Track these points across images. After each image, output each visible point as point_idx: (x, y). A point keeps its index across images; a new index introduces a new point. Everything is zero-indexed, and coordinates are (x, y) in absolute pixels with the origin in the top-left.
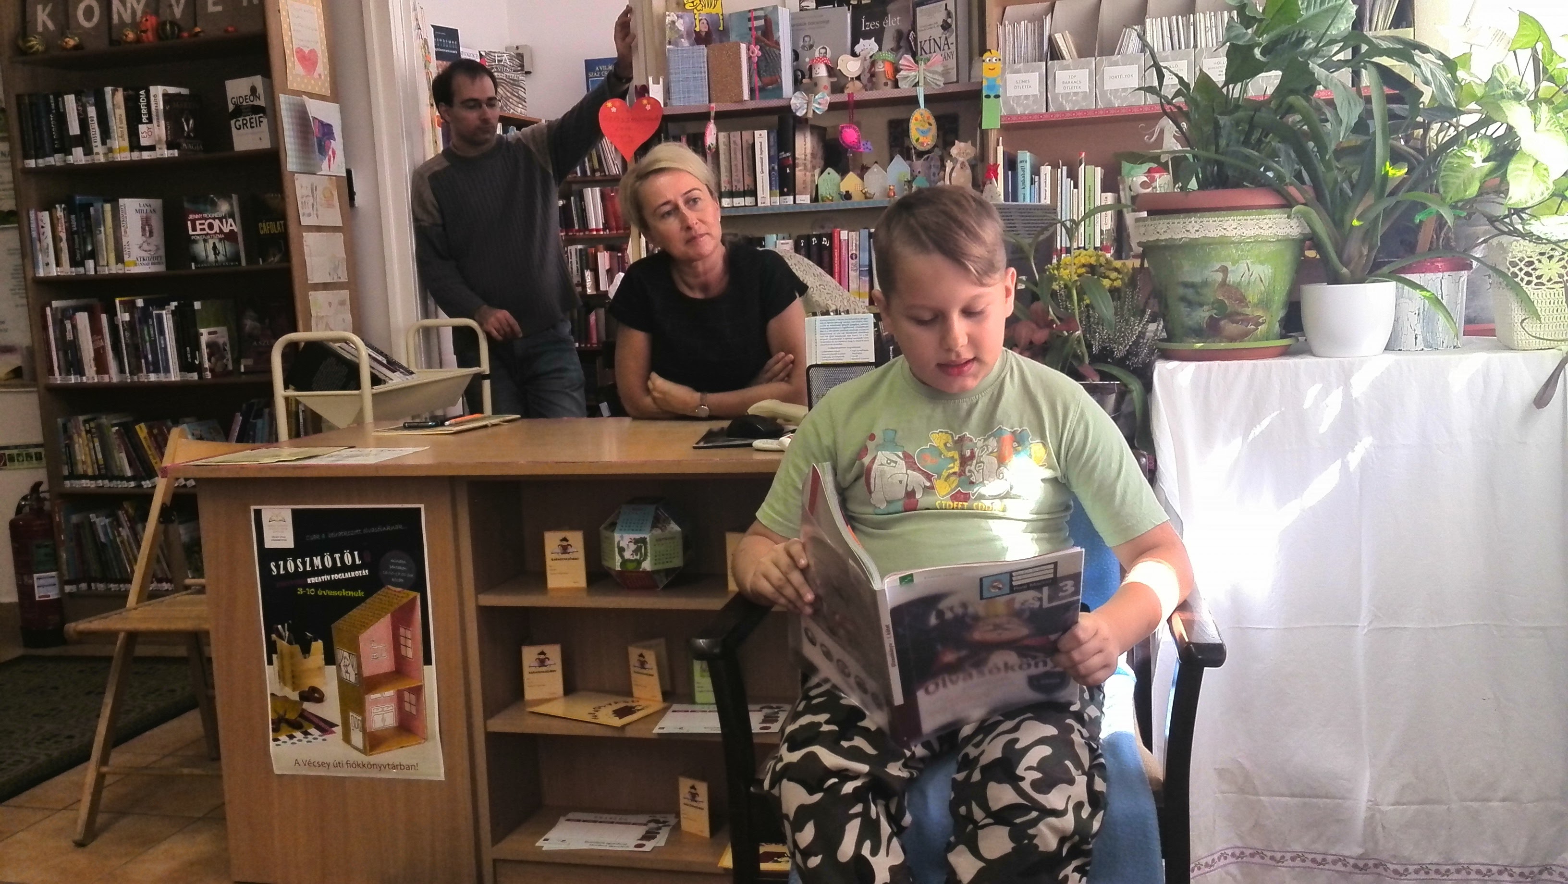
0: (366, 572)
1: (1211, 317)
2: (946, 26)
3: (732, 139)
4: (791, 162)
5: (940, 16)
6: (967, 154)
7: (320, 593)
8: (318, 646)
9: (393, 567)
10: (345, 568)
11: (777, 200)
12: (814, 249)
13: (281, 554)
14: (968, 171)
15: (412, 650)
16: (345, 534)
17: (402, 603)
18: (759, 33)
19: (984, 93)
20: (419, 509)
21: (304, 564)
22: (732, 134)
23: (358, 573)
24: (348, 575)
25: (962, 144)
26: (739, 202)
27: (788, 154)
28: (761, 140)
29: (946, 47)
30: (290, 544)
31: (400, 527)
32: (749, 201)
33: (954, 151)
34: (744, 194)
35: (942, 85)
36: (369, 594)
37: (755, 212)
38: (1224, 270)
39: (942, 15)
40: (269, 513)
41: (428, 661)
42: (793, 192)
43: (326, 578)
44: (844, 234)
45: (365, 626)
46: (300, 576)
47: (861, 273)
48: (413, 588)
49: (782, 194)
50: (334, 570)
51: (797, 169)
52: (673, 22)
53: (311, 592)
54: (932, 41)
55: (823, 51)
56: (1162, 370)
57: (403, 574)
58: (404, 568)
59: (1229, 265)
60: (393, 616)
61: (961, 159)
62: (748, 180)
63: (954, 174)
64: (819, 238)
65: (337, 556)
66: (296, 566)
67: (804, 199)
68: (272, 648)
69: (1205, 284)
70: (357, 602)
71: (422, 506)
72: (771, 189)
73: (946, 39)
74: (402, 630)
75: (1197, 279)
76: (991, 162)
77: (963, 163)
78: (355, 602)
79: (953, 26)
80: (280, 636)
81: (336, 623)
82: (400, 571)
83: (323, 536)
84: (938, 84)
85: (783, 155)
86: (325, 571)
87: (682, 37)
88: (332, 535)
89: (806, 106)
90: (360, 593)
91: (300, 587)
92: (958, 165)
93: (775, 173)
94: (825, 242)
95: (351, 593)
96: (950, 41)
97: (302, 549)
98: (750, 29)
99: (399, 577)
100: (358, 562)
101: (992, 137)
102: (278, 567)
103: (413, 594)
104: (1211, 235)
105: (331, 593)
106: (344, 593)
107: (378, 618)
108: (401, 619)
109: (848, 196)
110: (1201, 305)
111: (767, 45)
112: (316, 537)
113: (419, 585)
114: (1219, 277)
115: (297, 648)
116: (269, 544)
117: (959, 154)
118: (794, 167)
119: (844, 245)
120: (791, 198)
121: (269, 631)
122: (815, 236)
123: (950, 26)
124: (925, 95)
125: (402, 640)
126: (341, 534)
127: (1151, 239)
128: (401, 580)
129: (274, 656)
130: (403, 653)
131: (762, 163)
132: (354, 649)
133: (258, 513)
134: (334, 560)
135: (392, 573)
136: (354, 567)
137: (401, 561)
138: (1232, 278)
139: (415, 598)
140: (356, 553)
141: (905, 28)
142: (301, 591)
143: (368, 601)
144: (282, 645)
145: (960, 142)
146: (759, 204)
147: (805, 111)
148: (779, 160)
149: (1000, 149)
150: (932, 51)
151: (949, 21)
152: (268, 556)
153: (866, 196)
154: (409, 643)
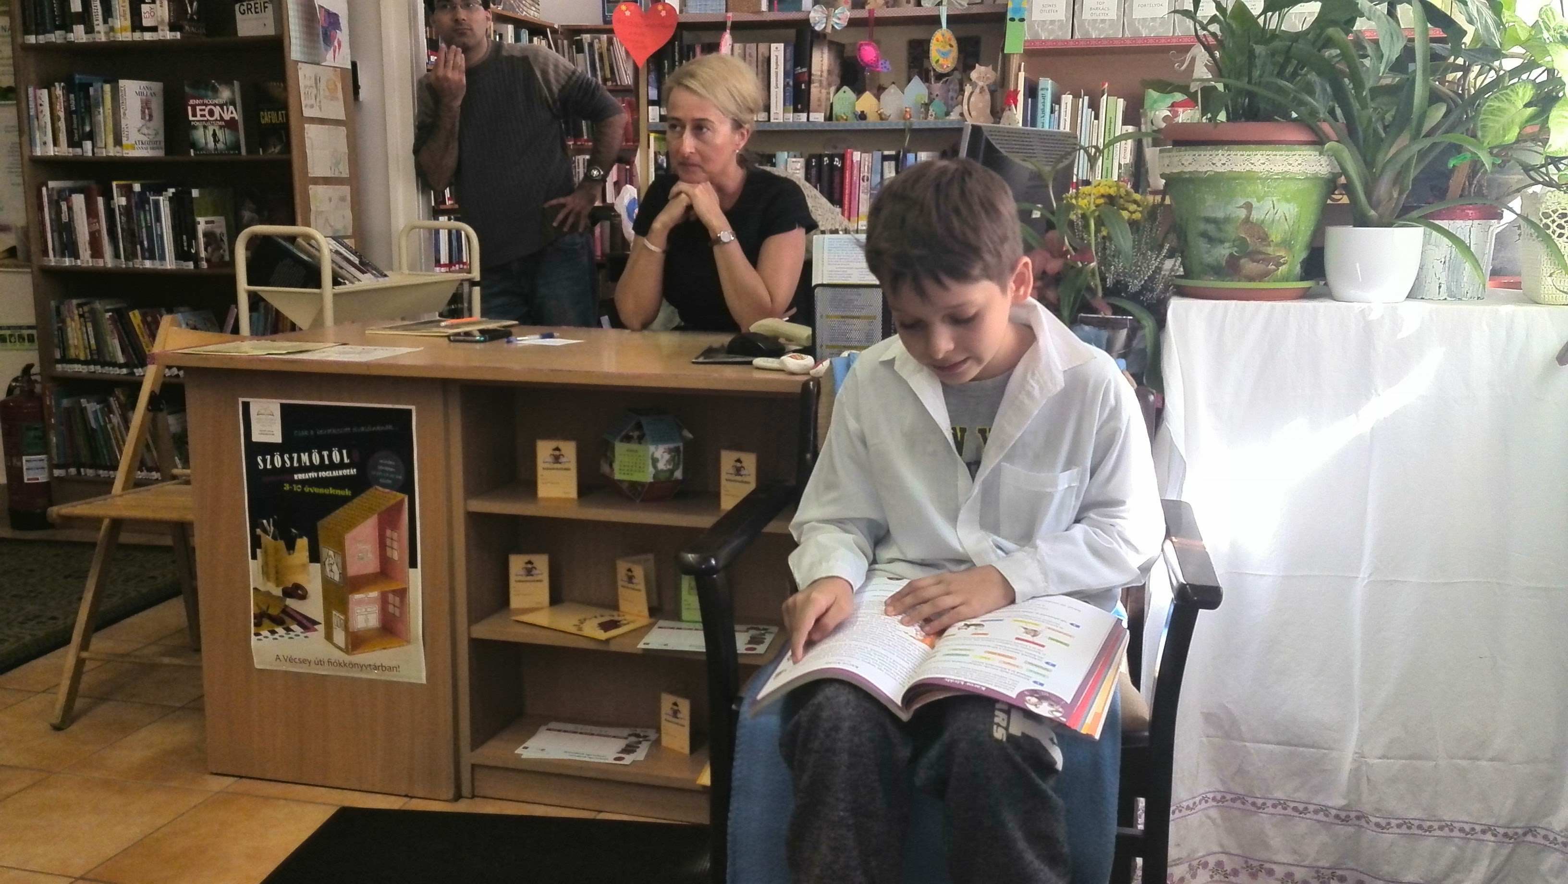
0: (353, 471)
1: (1231, 255)
3: (747, 51)
4: (806, 78)
7: (307, 489)
8: (302, 543)
9: (381, 468)
10: (333, 466)
11: (790, 116)
12: (826, 169)
13: (268, 449)
14: (988, 97)
15: (398, 553)
16: (334, 431)
17: (389, 505)
19: (1009, 16)
20: (410, 411)
21: (291, 459)
22: (748, 45)
23: (346, 472)
24: (336, 473)
25: (983, 68)
27: (804, 70)
28: (777, 53)
30: (277, 438)
31: (389, 427)
33: (974, 75)
36: (356, 494)
37: (767, 127)
38: (1249, 207)
40: (257, 406)
41: (413, 564)
42: (807, 109)
43: (313, 475)
44: (857, 156)
45: (351, 526)
46: (287, 472)
48: (401, 490)
49: (796, 110)
50: (322, 467)
51: (812, 86)
53: (297, 488)
56: (1176, 307)
57: (392, 476)
58: (392, 470)
59: (1254, 201)
60: (379, 515)
64: (831, 158)
65: (325, 453)
66: (283, 462)
67: (818, 117)
68: (256, 543)
69: (1227, 220)
70: (344, 500)
71: (413, 408)
72: (784, 105)
74: (388, 533)
75: (1220, 215)
76: (1012, 88)
80: (265, 531)
81: (322, 521)
82: (389, 472)
83: (312, 432)
85: (799, 70)
86: (312, 468)
88: (320, 432)
89: (825, 20)
90: (347, 492)
91: (287, 482)
93: (790, 89)
94: (837, 162)
95: (339, 492)
97: (289, 445)
99: (387, 478)
100: (346, 460)
101: (1014, 62)
102: (264, 461)
103: (400, 496)
104: (1236, 169)
105: (317, 490)
106: (331, 491)
107: (365, 518)
108: (388, 520)
109: (862, 116)
110: (1222, 242)
112: (306, 433)
113: (407, 487)
114: (1243, 213)
115: (281, 544)
116: (256, 437)
118: (809, 83)
119: (856, 165)
120: (805, 115)
121: (255, 524)
122: (827, 155)
124: (948, 16)
125: (388, 542)
126: (329, 431)
127: (1175, 171)
128: (389, 482)
129: (258, 551)
130: (389, 554)
131: (777, 76)
132: (340, 547)
133: (246, 406)
134: (322, 458)
135: (380, 474)
136: (342, 466)
137: (390, 463)
138: (1255, 216)
139: (401, 503)
140: (344, 452)
142: (287, 487)
143: (355, 501)
144: (266, 540)
145: (980, 65)
146: (772, 120)
147: (824, 26)
148: (794, 75)
149: (1022, 75)
152: (255, 449)
153: (881, 117)
154: (395, 545)
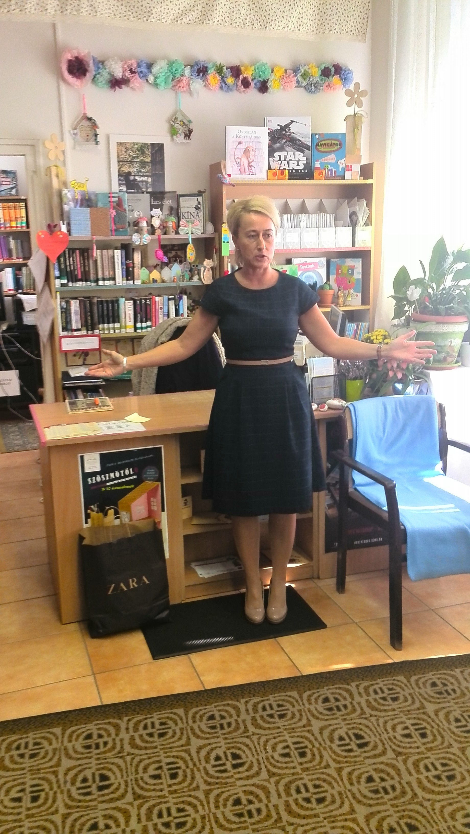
0: (135, 477)
1: (445, 356)
2: (197, 208)
3: (104, 253)
4: (132, 265)
5: (195, 203)
6: (211, 265)
7: (113, 489)
8: (111, 512)
9: (148, 473)
10: (125, 476)
11: (125, 282)
12: (143, 305)
13: (94, 474)
15: (156, 507)
16: (126, 461)
17: (152, 488)
18: (115, 204)
19: (223, 241)
20: (161, 447)
21: (105, 477)
22: (104, 251)
23: (132, 478)
24: (127, 479)
25: (208, 260)
26: (107, 283)
27: (131, 262)
28: (118, 254)
29: (197, 217)
30: (98, 469)
31: (151, 456)
32: (112, 282)
33: (205, 263)
34: (109, 279)
35: (200, 234)
36: (136, 487)
37: (115, 287)
38: (451, 342)
39: (196, 203)
40: (87, 457)
41: (163, 510)
42: (133, 279)
43: (116, 482)
44: (157, 299)
45: (134, 499)
46: (103, 483)
47: (164, 316)
48: (157, 481)
49: (128, 280)
50: (121, 477)
51: (135, 269)
52: (66, 194)
53: (108, 489)
54: (189, 214)
55: (138, 213)
57: (153, 476)
58: (154, 473)
59: (453, 340)
60: (148, 494)
61: (208, 267)
62: (111, 273)
63: (205, 273)
64: (146, 300)
65: (122, 472)
66: (101, 479)
67: (138, 282)
68: (88, 516)
69: (445, 346)
70: (131, 490)
71: (162, 446)
72: (122, 277)
73: (197, 213)
74: (152, 499)
75: (443, 344)
76: (226, 269)
77: (208, 269)
78: (129, 491)
79: (202, 209)
80: (93, 510)
81: (120, 501)
82: (152, 474)
83: (115, 464)
84: (199, 233)
85: (128, 262)
86: (116, 479)
87: (70, 201)
88: (119, 463)
89: (140, 240)
90: (132, 486)
91: (103, 487)
92: (207, 269)
93: (124, 270)
94: (148, 302)
95: (128, 487)
96: (199, 215)
97: (104, 470)
98: (110, 202)
99: (151, 477)
100: (132, 473)
101: (226, 260)
102: (92, 480)
103: (157, 483)
105: (116, 488)
106: (124, 487)
107: (140, 495)
108: (152, 494)
109: (155, 281)
110: (442, 353)
111: (119, 210)
112: (112, 464)
113: (160, 479)
115: (101, 514)
116: (87, 470)
117: (207, 265)
118: (133, 267)
119: (157, 302)
120: (132, 281)
121: (87, 508)
122: (144, 299)
123: (200, 208)
124: (192, 238)
125: (152, 503)
126: (124, 462)
128: (152, 478)
129: (89, 520)
130: (152, 509)
131: (118, 264)
132: (128, 509)
133: (82, 457)
134: (120, 474)
135: (148, 476)
136: (130, 475)
137: (152, 470)
139: (158, 486)
140: (131, 469)
141: (175, 206)
142: (103, 489)
143: (136, 489)
144: (93, 514)
145: (208, 259)
146: (117, 284)
147: (139, 242)
148: (126, 264)
149: (229, 265)
150: (189, 217)
151: (199, 206)
152: (86, 476)
153: (163, 281)
154: (155, 504)
